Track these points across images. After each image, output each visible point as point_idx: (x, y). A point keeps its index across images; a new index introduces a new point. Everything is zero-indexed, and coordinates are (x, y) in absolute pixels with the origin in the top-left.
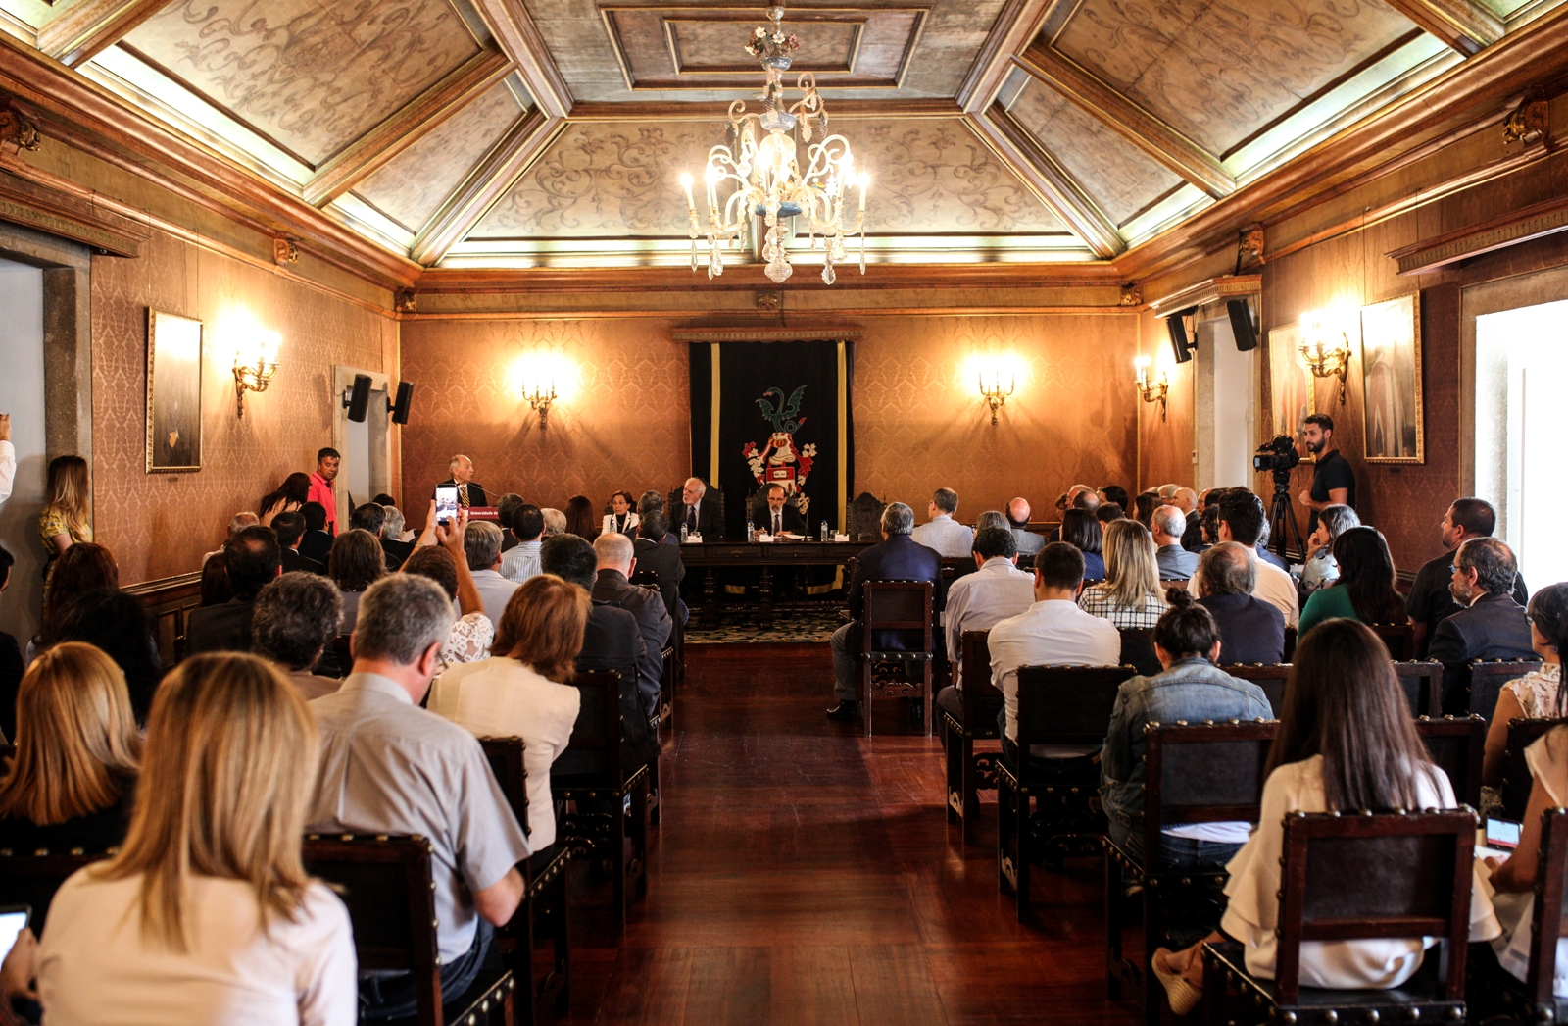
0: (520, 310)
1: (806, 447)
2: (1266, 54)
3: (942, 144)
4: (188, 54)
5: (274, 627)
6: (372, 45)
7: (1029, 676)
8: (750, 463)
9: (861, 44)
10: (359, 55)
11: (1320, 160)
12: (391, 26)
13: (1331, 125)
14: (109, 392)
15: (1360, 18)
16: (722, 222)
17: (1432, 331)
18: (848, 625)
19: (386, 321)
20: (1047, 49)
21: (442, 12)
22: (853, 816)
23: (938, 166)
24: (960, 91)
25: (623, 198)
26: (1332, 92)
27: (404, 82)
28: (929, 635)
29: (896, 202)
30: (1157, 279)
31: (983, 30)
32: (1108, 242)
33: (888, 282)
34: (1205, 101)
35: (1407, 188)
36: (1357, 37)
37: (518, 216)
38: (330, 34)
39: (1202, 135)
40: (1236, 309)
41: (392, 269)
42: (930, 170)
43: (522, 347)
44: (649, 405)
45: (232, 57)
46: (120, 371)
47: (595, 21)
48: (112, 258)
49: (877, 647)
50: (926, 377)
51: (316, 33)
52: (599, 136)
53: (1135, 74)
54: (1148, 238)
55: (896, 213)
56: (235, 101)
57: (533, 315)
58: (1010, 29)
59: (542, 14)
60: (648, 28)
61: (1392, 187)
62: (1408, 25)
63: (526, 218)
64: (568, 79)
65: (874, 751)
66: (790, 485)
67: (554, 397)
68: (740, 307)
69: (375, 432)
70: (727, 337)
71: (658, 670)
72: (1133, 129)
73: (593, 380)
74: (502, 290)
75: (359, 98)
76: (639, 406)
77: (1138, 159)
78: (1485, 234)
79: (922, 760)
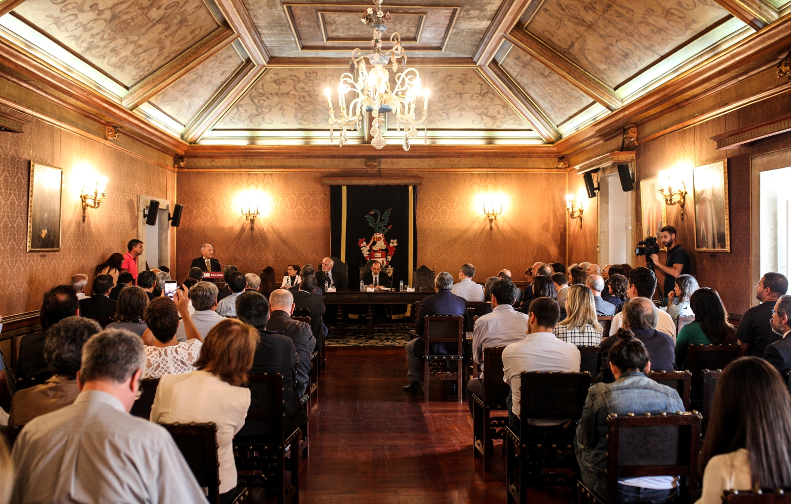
0: (241, 167)
1: (392, 241)
2: (642, 32)
3: (465, 82)
4: (54, 21)
5: (56, 352)
6: (159, 21)
7: (527, 378)
8: (362, 249)
9: (423, 27)
10: (152, 27)
11: (671, 89)
12: (169, 11)
13: (677, 70)
14: (6, 207)
15: (696, 11)
16: (348, 115)
17: (734, 180)
18: (415, 340)
19: (169, 173)
20: (522, 30)
21: (197, 5)
22: (419, 453)
23: (463, 93)
24: (475, 53)
25: (296, 109)
26: (678, 52)
27: (177, 43)
28: (461, 346)
29: (440, 112)
30: (577, 154)
31: (488, 20)
32: (552, 135)
33: (435, 154)
34: (607, 58)
35: (719, 104)
36: (694, 21)
37: (240, 118)
38: (135, 14)
39: (605, 77)
40: (622, 169)
41: (172, 144)
42: (458, 95)
43: (242, 186)
44: (309, 218)
45: (79, 24)
46: (13, 195)
47: (281, 11)
48: (9, 133)
49: (432, 352)
50: (455, 205)
51: (127, 13)
52: (283, 75)
53: (569, 43)
54: (573, 132)
55: (440, 118)
56: (82, 50)
57: (248, 170)
58: (503, 19)
59: (252, 7)
60: (309, 16)
61: (712, 103)
62: (725, 13)
63: (244, 119)
64: (267, 44)
65: (430, 411)
66: (383, 261)
67: (258, 213)
68: (357, 167)
69: (162, 230)
70: (350, 183)
71: (308, 368)
72: (567, 73)
73: (279, 205)
74: (232, 157)
75: (152, 51)
76: (303, 219)
77: (569, 90)
78: (769, 126)
79: (456, 417)
